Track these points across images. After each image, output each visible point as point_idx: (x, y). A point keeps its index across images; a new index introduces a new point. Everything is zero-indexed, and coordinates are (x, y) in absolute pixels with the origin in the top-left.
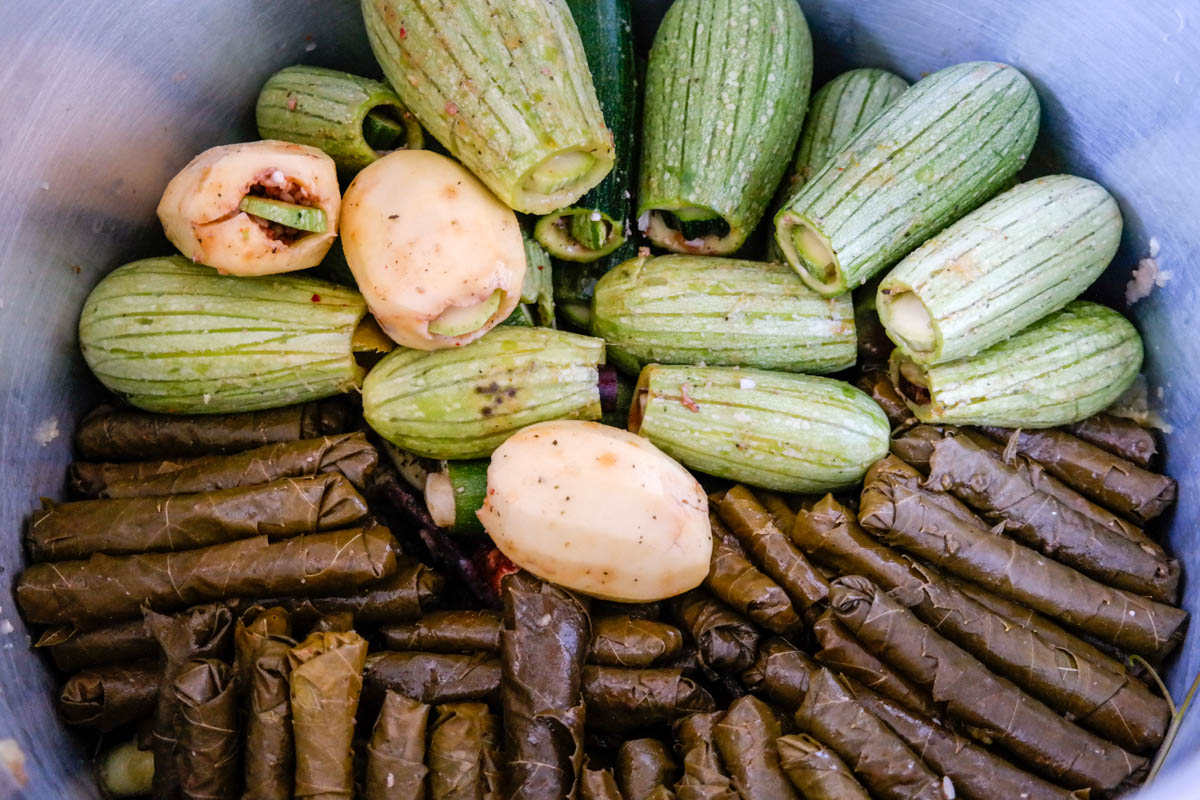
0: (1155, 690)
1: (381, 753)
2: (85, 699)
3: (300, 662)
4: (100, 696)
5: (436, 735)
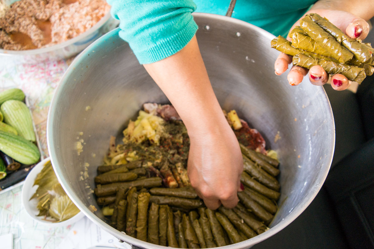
0: (275, 204)
1: (151, 213)
2: (102, 201)
3: (140, 197)
4: (104, 201)
5: (160, 210)
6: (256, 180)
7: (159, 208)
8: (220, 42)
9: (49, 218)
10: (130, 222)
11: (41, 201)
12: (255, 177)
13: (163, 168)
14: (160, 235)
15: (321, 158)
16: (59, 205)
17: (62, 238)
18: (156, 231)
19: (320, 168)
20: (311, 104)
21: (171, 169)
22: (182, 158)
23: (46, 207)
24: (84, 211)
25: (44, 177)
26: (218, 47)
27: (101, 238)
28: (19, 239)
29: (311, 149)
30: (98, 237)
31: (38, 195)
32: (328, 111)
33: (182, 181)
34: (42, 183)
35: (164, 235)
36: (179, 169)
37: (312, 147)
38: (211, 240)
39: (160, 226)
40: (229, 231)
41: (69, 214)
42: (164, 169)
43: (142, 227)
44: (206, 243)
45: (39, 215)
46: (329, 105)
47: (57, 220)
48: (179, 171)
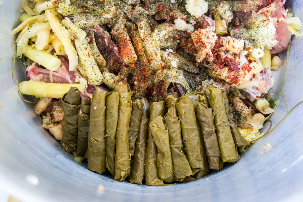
13: (116, 28)
21: (129, 30)
22: (147, 12)
33: (145, 51)
36: (142, 31)
42: (117, 31)
48: (142, 35)
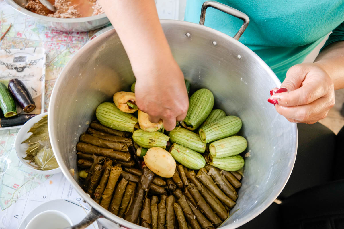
0: (227, 212)
1: (119, 186)
2: (81, 163)
3: (113, 170)
4: (83, 163)
5: (128, 186)
6: (218, 186)
7: (128, 184)
8: (222, 59)
9: (33, 164)
10: (99, 189)
11: (31, 147)
12: (218, 183)
14: (121, 208)
15: (275, 185)
16: (45, 155)
17: (39, 183)
18: (119, 203)
19: (271, 193)
20: (282, 135)
23: (34, 154)
24: (62, 167)
25: (40, 127)
26: (219, 62)
27: (71, 194)
28: (4, 173)
29: (271, 174)
30: (69, 192)
31: (30, 141)
32: (294, 146)
34: (36, 132)
35: (124, 208)
37: (272, 172)
38: (163, 225)
39: (123, 199)
40: (180, 222)
41: (51, 166)
43: (108, 196)
44: (157, 225)
45: (25, 159)
46: (296, 141)
47: (39, 168)
